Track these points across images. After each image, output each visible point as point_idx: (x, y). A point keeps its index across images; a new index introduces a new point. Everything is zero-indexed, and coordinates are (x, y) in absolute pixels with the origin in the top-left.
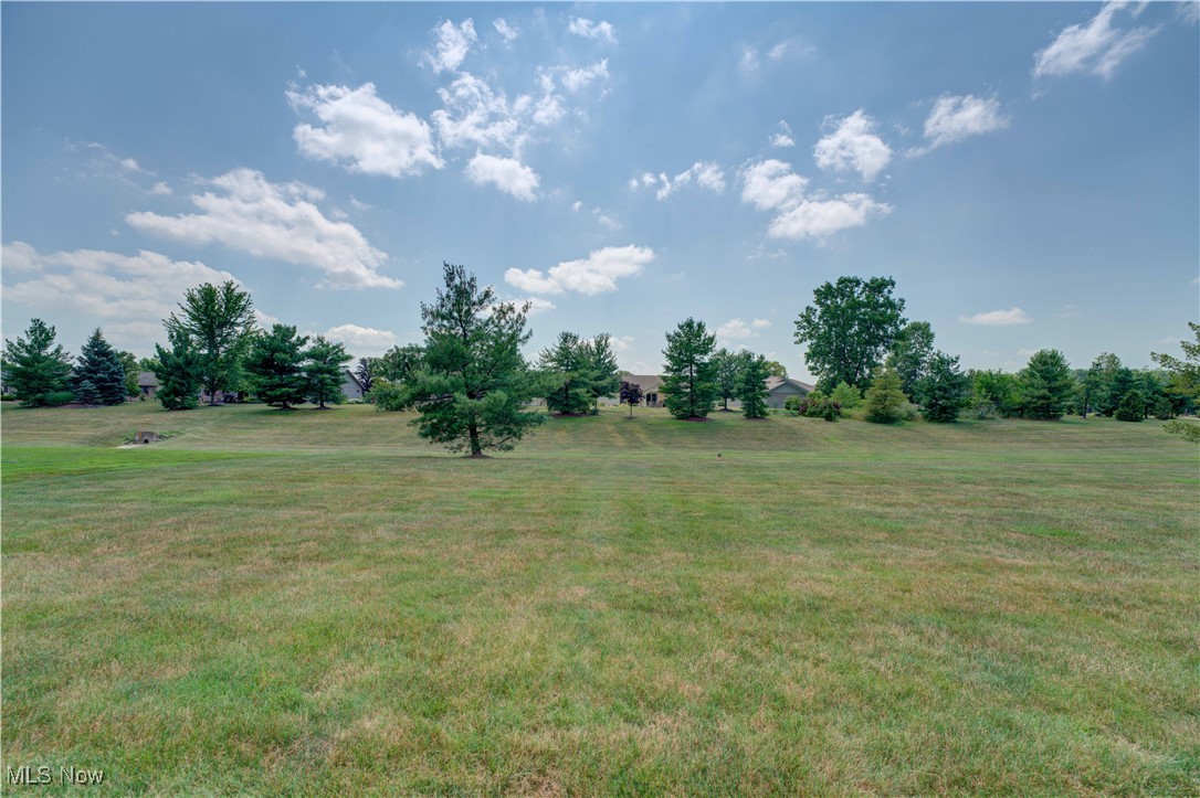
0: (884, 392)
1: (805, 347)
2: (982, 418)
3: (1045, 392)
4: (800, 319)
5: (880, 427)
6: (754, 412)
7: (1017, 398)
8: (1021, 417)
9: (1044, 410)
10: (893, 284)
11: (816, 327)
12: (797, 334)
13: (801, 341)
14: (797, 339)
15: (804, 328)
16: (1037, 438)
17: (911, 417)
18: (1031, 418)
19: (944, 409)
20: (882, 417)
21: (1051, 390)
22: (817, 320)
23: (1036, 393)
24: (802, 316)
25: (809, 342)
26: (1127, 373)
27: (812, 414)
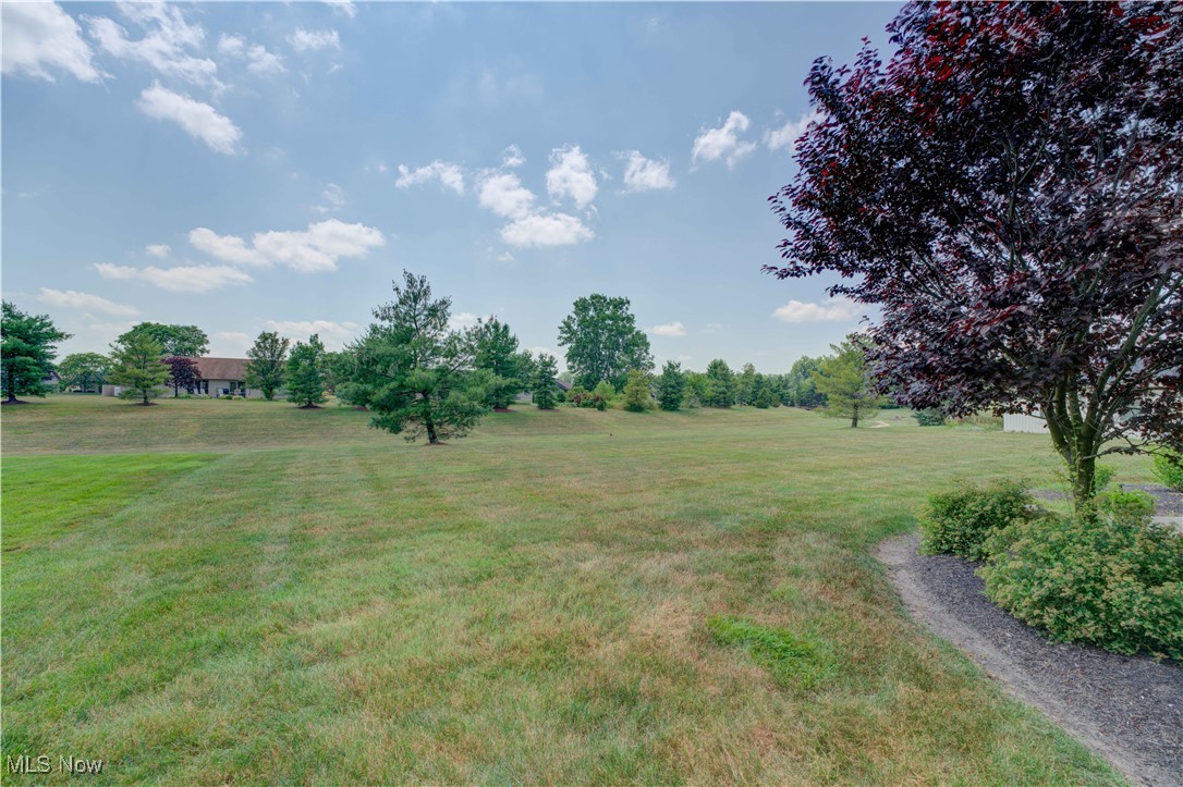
0: (638, 388)
1: (566, 349)
2: (691, 407)
3: (723, 389)
4: (563, 325)
5: (636, 415)
6: (545, 404)
7: (709, 392)
8: (710, 405)
9: (722, 401)
10: (628, 302)
11: (574, 333)
12: (560, 338)
13: (563, 344)
14: (560, 342)
15: (566, 332)
16: (725, 420)
17: (651, 407)
18: (716, 407)
19: (672, 401)
20: (635, 408)
21: (727, 387)
22: (575, 328)
23: (720, 390)
24: (564, 323)
25: (569, 345)
26: (760, 376)
27: (585, 405)
